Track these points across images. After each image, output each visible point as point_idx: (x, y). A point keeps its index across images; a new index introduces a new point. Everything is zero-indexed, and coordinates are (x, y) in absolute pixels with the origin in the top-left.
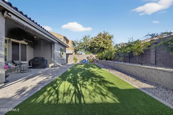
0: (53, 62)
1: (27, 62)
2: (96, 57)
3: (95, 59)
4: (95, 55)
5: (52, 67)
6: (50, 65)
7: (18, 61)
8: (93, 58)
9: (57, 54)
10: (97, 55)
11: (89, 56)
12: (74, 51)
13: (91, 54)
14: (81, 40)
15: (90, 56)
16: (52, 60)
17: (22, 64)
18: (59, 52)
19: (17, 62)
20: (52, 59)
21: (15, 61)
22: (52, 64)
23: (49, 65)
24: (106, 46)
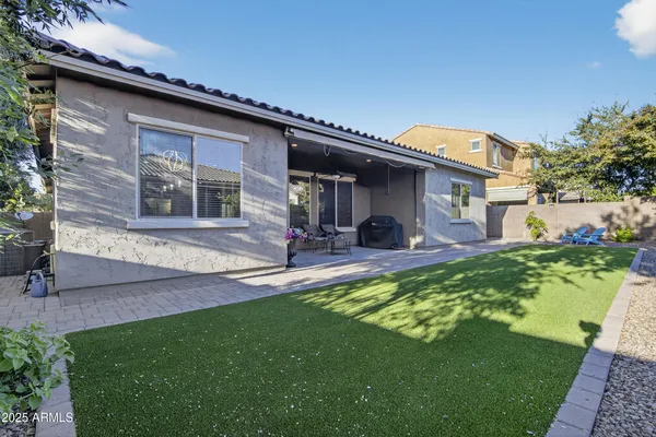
0: (421, 232)
1: (353, 229)
5: (417, 247)
6: (414, 241)
7: (331, 226)
8: (646, 219)
9: (438, 205)
11: (618, 212)
12: (533, 187)
15: (625, 210)
16: (418, 225)
17: (337, 233)
18: (449, 198)
19: (328, 228)
20: (418, 220)
21: (323, 226)
22: (419, 239)
23: (409, 242)
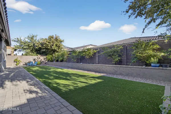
2: (44, 59)
3: (43, 62)
4: (43, 57)
8: (41, 60)
9: (3, 54)
10: (45, 57)
11: (36, 58)
13: (38, 55)
14: (25, 39)
15: (38, 58)
18: (4, 51)
24: (58, 49)
